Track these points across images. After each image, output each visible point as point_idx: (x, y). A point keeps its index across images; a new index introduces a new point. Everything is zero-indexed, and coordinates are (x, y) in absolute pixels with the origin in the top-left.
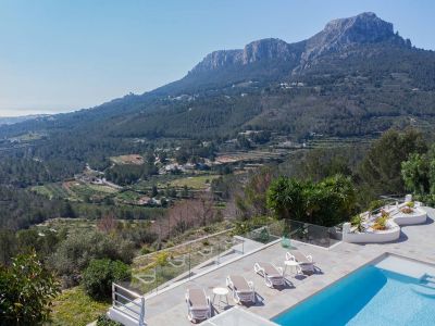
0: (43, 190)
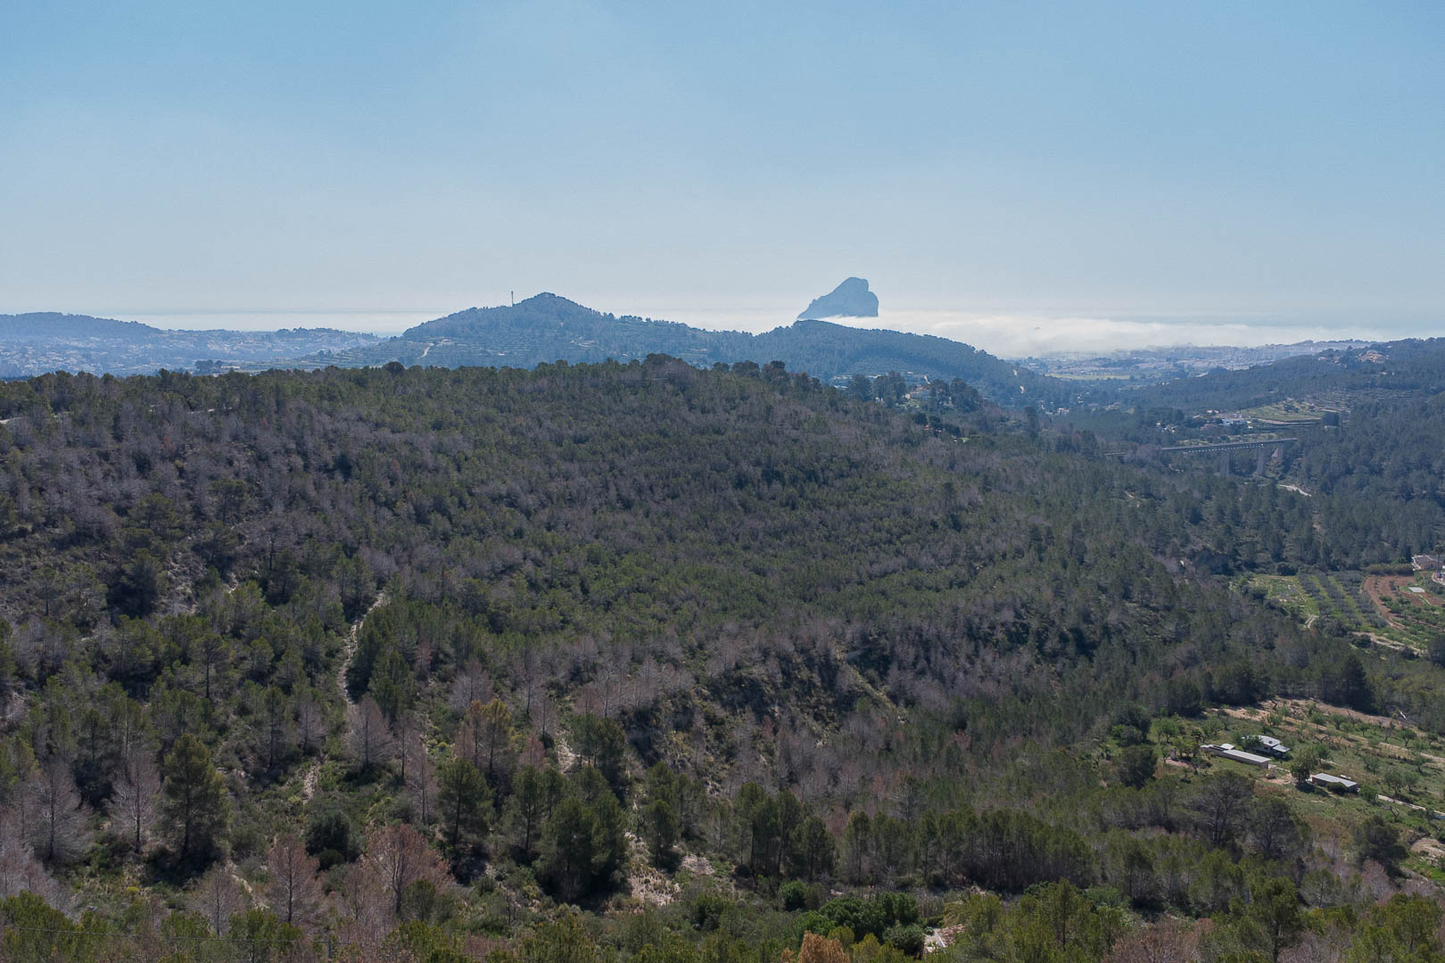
0: (1286, 590)
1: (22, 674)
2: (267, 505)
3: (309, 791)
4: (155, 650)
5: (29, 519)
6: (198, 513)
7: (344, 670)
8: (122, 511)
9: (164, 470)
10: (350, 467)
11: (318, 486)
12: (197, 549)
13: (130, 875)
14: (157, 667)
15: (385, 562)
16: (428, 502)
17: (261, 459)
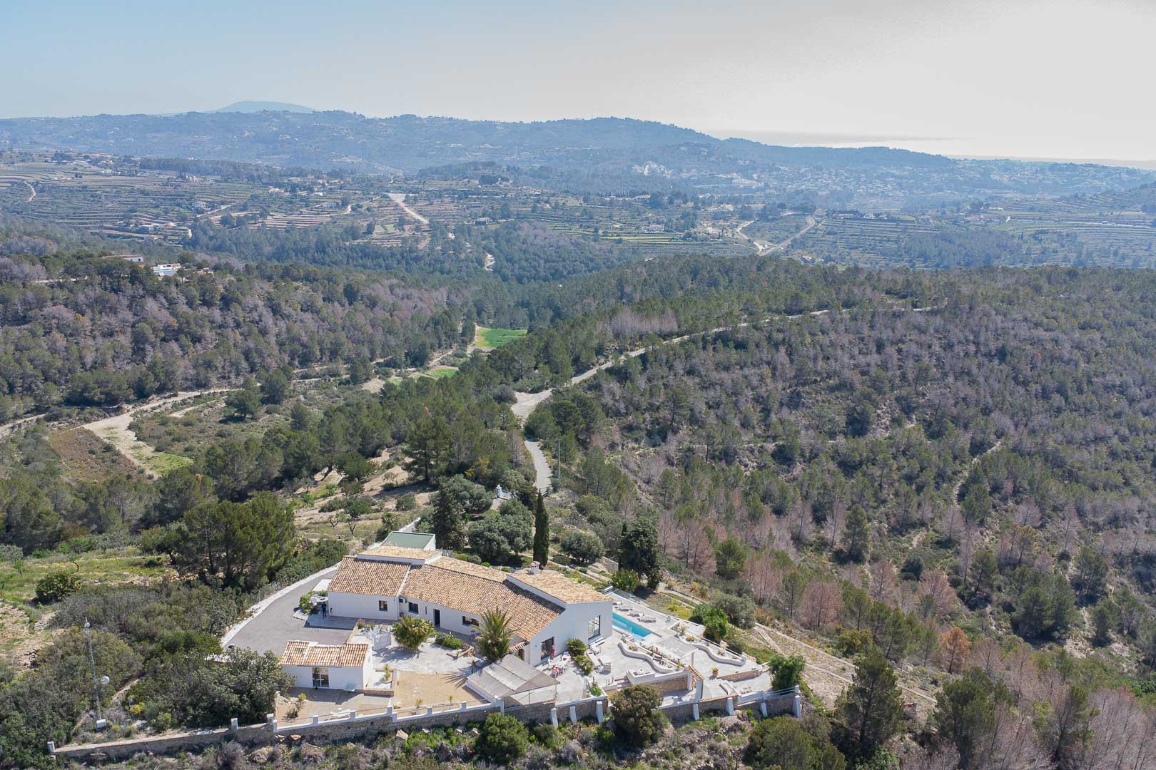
1: (802, 455)
2: (945, 375)
3: (915, 543)
4: (861, 455)
5: (819, 374)
6: (903, 377)
7: (960, 484)
8: (863, 373)
9: (891, 350)
10: (1005, 355)
11: (980, 366)
12: (898, 399)
13: (826, 555)
14: (861, 463)
15: (1007, 422)
16: (1052, 385)
17: (949, 347)
